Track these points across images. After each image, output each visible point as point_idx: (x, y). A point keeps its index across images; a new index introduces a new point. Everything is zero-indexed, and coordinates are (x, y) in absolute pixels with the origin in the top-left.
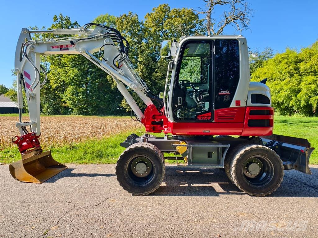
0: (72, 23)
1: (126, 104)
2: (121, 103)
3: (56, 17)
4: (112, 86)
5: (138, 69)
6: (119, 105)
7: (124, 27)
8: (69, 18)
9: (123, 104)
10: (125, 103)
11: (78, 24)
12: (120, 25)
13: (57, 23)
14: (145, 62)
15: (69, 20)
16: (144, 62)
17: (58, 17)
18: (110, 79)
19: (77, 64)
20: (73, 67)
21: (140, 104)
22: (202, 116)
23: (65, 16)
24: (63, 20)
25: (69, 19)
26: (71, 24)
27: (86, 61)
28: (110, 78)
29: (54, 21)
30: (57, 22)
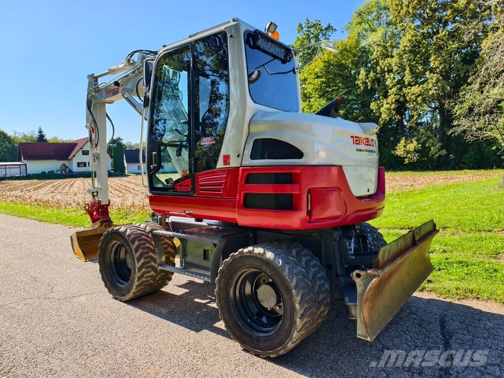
0: (324, 29)
1: (405, 150)
2: (396, 149)
3: (300, 25)
4: (380, 119)
5: (428, 84)
6: (393, 152)
7: (403, 12)
8: (320, 21)
9: (399, 150)
10: (403, 149)
11: (332, 27)
12: (397, 10)
13: (302, 34)
14: (443, 68)
15: (320, 25)
16: (441, 68)
17: (303, 26)
18: (376, 109)
19: (327, 92)
20: (320, 97)
21: (432, 148)
22: (181, 185)
23: (313, 21)
24: (310, 27)
25: (319, 23)
26: (321, 30)
27: (340, 84)
28: (377, 107)
29: (298, 33)
30: (303, 32)
